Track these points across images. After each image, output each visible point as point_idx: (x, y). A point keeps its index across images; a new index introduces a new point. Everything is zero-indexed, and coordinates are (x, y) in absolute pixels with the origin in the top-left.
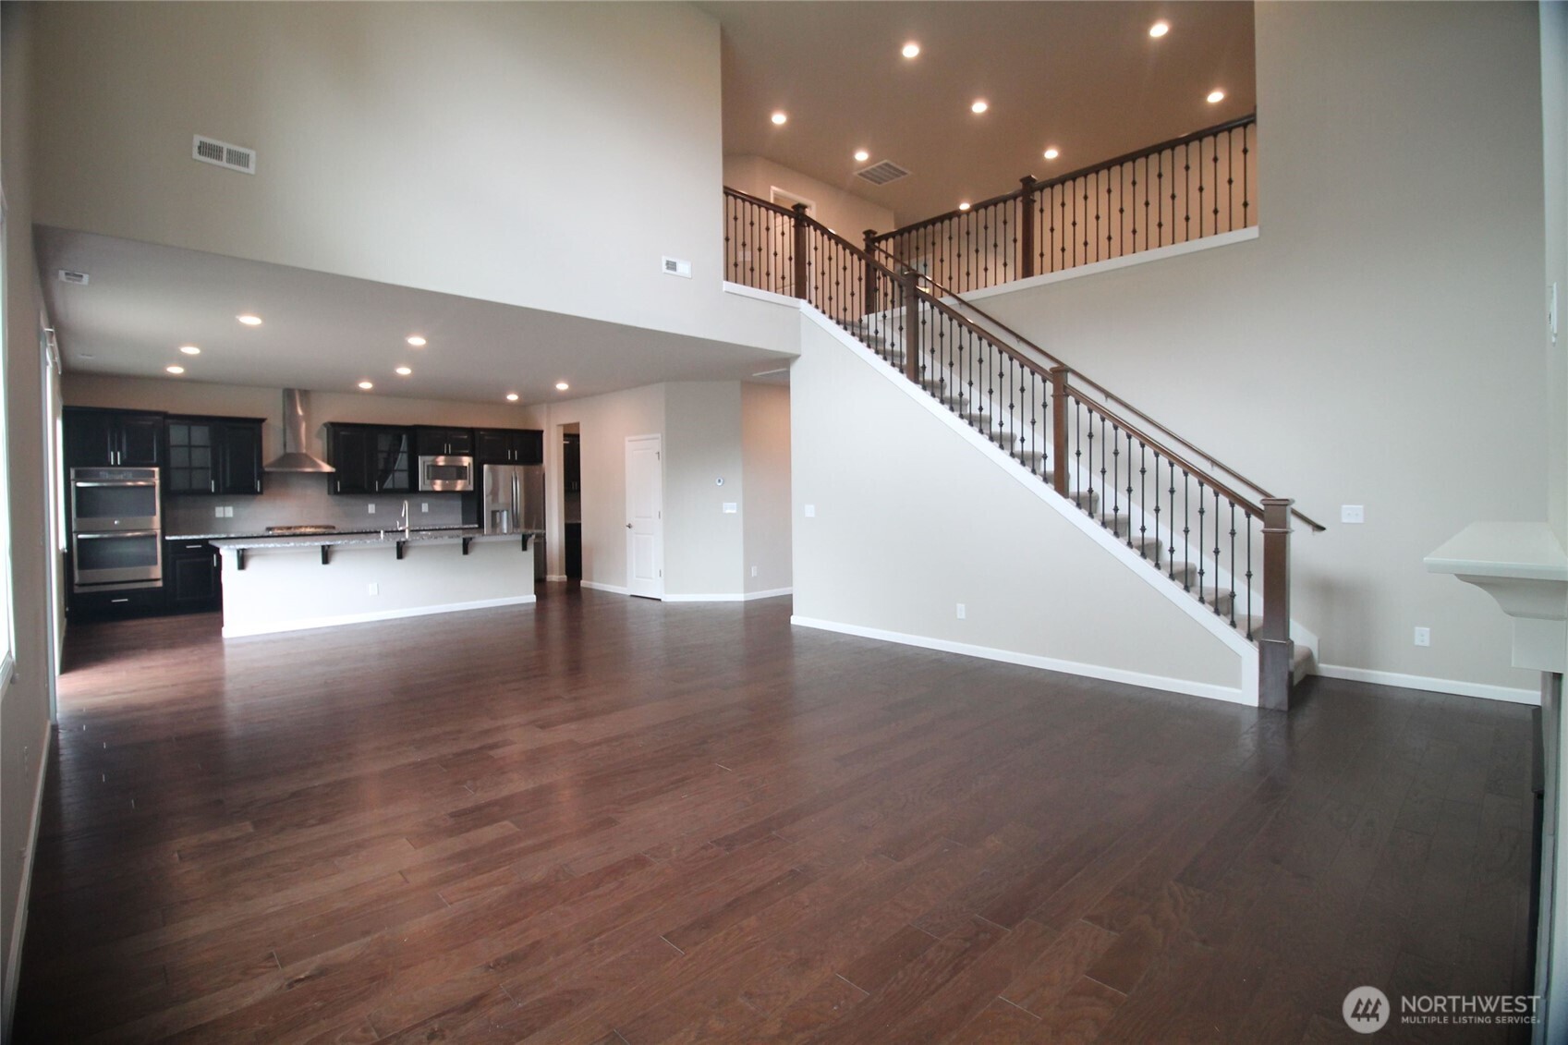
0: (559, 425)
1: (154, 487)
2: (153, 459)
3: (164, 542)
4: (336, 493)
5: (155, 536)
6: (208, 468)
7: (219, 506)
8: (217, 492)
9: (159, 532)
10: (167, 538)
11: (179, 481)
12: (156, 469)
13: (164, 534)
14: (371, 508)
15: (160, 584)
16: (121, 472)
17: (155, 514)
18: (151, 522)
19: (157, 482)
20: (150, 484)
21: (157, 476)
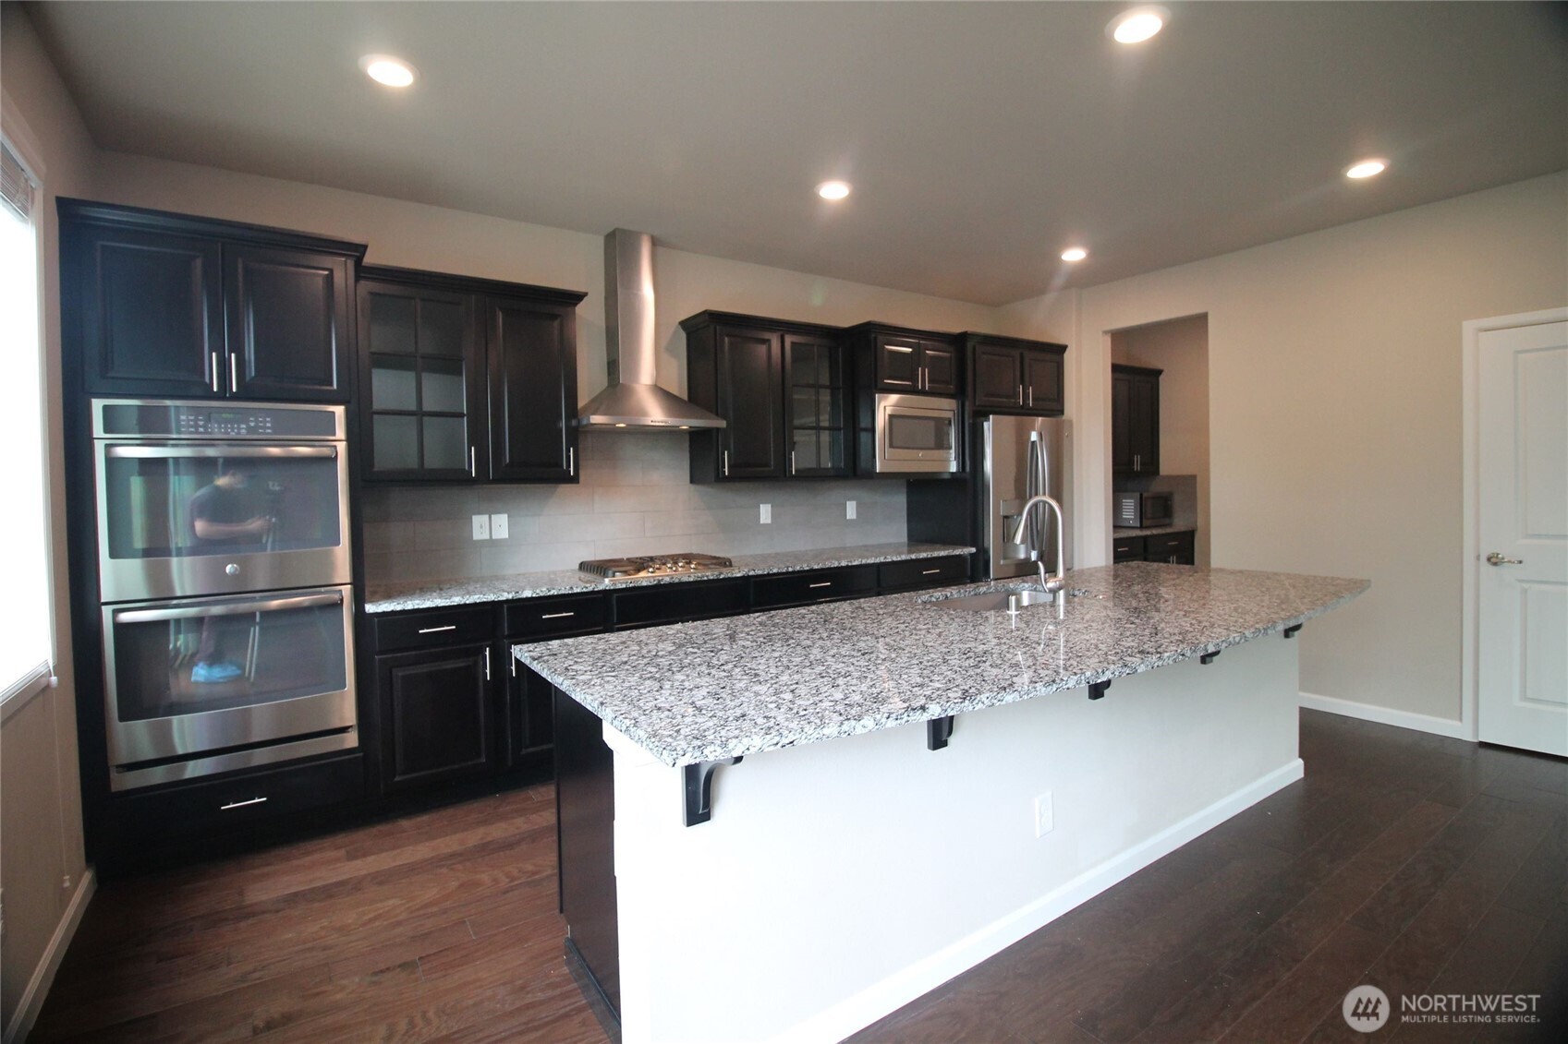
0: (1105, 332)
1: (333, 460)
2: (331, 384)
3: (360, 618)
4: (720, 479)
5: (338, 605)
6: (461, 415)
7: (480, 513)
8: (482, 479)
9: (347, 591)
10: (370, 608)
11: (394, 447)
12: (339, 411)
13: (359, 600)
14: (765, 513)
15: (351, 740)
16: (242, 416)
17: (338, 543)
18: (329, 563)
19: (342, 448)
20: (325, 451)
21: (340, 432)
